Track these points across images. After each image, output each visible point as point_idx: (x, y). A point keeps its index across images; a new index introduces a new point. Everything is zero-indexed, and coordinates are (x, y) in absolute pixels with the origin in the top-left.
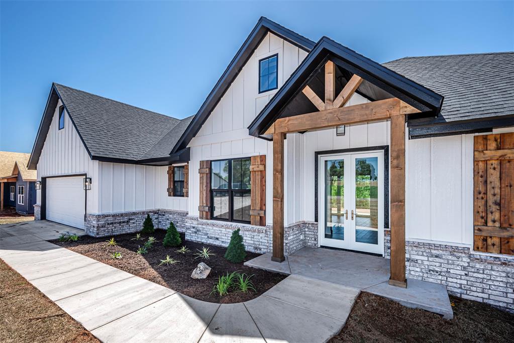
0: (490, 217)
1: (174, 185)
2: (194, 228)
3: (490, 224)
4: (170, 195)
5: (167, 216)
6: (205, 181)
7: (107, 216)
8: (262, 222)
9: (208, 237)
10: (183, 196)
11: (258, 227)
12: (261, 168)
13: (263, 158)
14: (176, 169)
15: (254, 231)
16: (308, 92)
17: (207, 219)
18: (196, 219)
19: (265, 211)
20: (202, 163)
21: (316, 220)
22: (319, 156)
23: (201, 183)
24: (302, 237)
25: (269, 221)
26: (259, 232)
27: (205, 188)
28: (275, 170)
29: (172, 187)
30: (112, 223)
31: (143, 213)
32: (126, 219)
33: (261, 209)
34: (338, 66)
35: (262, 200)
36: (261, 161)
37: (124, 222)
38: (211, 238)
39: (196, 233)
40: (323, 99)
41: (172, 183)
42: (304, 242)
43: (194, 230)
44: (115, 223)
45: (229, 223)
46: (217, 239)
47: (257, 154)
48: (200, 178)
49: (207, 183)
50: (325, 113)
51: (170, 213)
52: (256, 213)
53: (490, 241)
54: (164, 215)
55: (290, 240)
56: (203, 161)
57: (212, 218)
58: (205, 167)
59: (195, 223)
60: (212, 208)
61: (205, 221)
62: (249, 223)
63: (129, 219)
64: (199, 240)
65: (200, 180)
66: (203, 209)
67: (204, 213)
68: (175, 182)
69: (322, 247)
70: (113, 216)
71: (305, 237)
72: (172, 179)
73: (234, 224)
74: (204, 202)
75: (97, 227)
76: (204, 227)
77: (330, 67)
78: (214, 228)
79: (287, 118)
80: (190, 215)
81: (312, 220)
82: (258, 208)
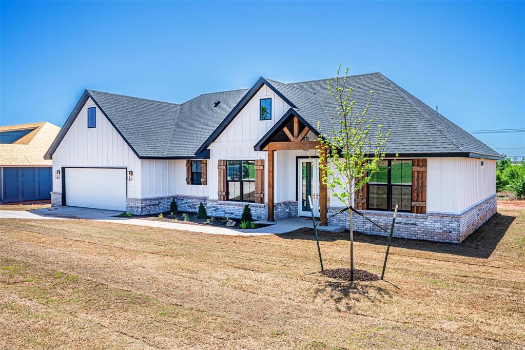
0: (359, 195)
1: (192, 176)
2: (214, 207)
3: (359, 197)
4: (188, 184)
5: (186, 200)
6: (222, 174)
7: (147, 200)
8: (262, 201)
9: (225, 213)
10: (201, 184)
11: (260, 204)
12: (262, 168)
13: (263, 161)
14: (193, 162)
15: (257, 207)
16: (286, 130)
17: (224, 200)
18: (216, 201)
19: (264, 194)
20: (220, 161)
21: (297, 200)
22: (299, 159)
23: (220, 176)
24: (287, 210)
25: (266, 200)
26: (260, 207)
27: (222, 179)
28: (269, 171)
29: (190, 177)
30: (149, 205)
31: (168, 198)
32: (157, 202)
33: (261, 193)
34: (300, 121)
35: (262, 187)
36: (261, 163)
37: (156, 205)
38: (228, 213)
39: (216, 210)
40: (293, 135)
41: (190, 174)
42: (289, 214)
43: (214, 209)
44: (151, 205)
45: (240, 203)
46: (232, 213)
47: (259, 159)
48: (219, 172)
49: (224, 176)
50: (294, 143)
51: (189, 198)
52: (258, 195)
53: (359, 205)
54: (183, 200)
55: (278, 211)
56: (221, 160)
57: (228, 200)
58: (222, 164)
59: (215, 204)
60: (228, 193)
61: (222, 202)
62: (254, 202)
63: (160, 203)
64: (218, 215)
65: (219, 174)
66: (221, 194)
67: (222, 197)
68: (192, 173)
69: (300, 217)
70: (150, 200)
71: (290, 210)
72: (190, 171)
73: (244, 203)
74: (222, 189)
75: (142, 208)
76: (222, 206)
77: (296, 120)
78: (230, 206)
79: (275, 143)
80: (210, 198)
81: (295, 200)
82: (260, 192)
